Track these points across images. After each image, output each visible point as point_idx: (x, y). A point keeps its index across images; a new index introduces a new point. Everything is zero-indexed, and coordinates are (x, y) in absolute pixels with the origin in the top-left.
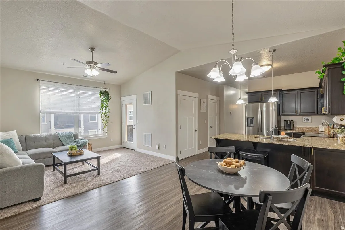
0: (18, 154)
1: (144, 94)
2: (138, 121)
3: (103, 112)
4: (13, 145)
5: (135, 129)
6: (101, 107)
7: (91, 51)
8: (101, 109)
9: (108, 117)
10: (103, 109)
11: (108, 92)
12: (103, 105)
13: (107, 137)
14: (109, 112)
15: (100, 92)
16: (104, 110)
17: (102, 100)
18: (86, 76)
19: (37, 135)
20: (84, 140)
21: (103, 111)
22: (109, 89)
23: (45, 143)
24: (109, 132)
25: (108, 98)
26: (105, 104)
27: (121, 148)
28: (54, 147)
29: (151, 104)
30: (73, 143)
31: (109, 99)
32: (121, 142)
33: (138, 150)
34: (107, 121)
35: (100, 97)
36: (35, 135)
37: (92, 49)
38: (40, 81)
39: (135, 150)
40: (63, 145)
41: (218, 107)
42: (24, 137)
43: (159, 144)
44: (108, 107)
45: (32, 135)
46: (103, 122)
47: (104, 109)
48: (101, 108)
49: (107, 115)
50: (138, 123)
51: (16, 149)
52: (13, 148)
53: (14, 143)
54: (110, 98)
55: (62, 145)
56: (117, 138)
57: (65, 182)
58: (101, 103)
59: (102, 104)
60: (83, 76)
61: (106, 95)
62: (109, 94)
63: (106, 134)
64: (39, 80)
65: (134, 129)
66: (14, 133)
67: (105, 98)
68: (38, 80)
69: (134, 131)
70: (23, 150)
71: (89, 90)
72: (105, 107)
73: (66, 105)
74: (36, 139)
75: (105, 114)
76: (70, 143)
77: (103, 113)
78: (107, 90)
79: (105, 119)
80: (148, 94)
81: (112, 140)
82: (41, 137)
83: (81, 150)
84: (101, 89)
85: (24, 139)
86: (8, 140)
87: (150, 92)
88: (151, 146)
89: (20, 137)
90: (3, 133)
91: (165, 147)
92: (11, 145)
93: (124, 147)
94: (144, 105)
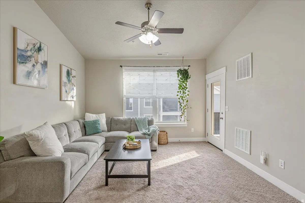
1: (238, 63)
2: (227, 107)
3: (181, 95)
5: (222, 119)
6: (179, 89)
7: (147, 9)
8: (178, 92)
9: (187, 101)
10: (180, 92)
11: (187, 70)
12: (181, 87)
13: (186, 126)
14: (188, 95)
15: (178, 71)
16: (182, 93)
17: (180, 81)
18: (162, 54)
20: (154, 128)
22: (190, 66)
23: (124, 127)
26: (183, 85)
27: (204, 142)
29: (251, 76)
31: (188, 78)
32: (206, 134)
33: (226, 151)
34: (185, 106)
35: (178, 77)
37: (149, 5)
39: (222, 151)
42: (110, 119)
44: (187, 88)
45: (116, 118)
46: (180, 108)
47: (182, 91)
48: (179, 91)
49: (185, 99)
50: (227, 110)
51: (100, 130)
53: (99, 124)
54: (190, 77)
55: (137, 130)
56: (200, 128)
57: (107, 184)
58: (179, 84)
60: (158, 54)
61: (185, 74)
62: (188, 72)
63: (186, 123)
65: (221, 118)
66: (104, 115)
67: (183, 78)
69: (222, 122)
70: (107, 131)
71: (166, 71)
72: (183, 89)
74: (118, 122)
75: (183, 97)
76: (143, 129)
77: (180, 97)
78: (186, 68)
79: (183, 104)
80: (244, 60)
81: (193, 129)
82: (122, 120)
83: (140, 142)
84: (179, 68)
85: (110, 121)
86: (96, 121)
87: (250, 55)
88: (249, 153)
89: (107, 118)
90: (96, 115)
91: (283, 164)
92: (97, 125)
93: (208, 142)
94: (237, 80)
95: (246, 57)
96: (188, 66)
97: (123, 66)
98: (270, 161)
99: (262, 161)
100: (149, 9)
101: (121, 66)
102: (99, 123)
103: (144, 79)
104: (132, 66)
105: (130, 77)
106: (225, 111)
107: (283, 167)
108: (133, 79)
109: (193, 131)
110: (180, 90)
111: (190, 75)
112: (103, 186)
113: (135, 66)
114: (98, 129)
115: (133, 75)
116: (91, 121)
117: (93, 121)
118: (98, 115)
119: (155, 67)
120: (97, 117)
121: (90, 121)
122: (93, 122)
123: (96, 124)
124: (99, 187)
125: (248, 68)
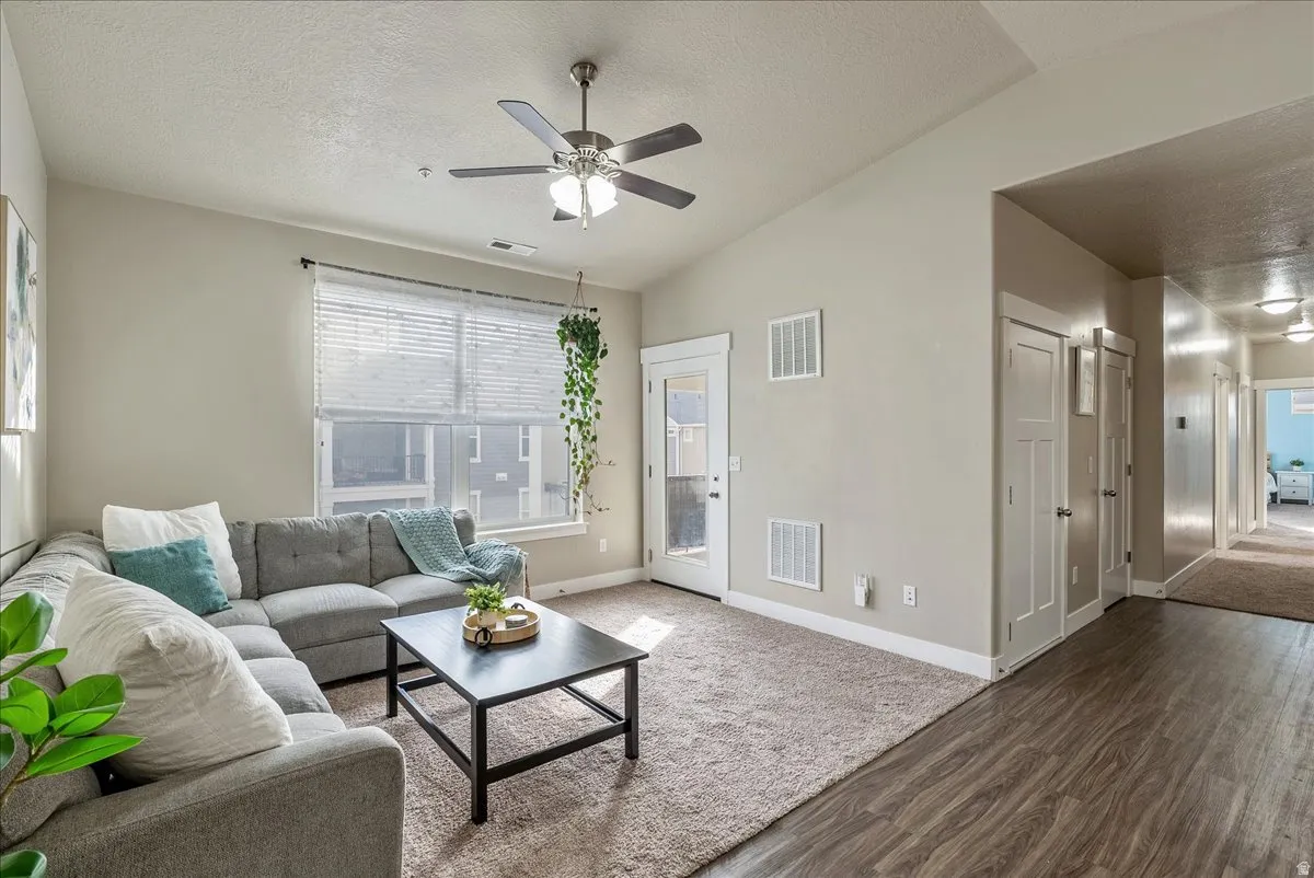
0: (232, 623)
1: (776, 329)
2: (735, 459)
3: (573, 415)
4: (208, 571)
5: (717, 495)
6: (568, 392)
7: (578, 84)
8: (564, 403)
9: (594, 438)
10: (572, 402)
11: (596, 323)
12: (573, 384)
13: (583, 532)
14: (597, 415)
15: (561, 323)
16: (578, 408)
17: (569, 359)
18: (508, 247)
19: (304, 523)
21: (572, 409)
22: (595, 310)
23: (337, 562)
24: (600, 510)
25: (595, 349)
26: (583, 380)
27: (640, 583)
28: (372, 583)
29: (818, 372)
30: (459, 561)
31: (599, 354)
32: (641, 556)
33: (734, 598)
34: (589, 457)
35: (563, 346)
36: (295, 519)
37: (586, 70)
38: (317, 267)
39: (718, 599)
40: (414, 571)
41: (1129, 391)
42: (252, 530)
43: (874, 579)
44: (594, 391)
46: (574, 463)
47: (579, 400)
48: (567, 398)
49: (588, 432)
50: (734, 468)
51: (219, 593)
52: (208, 585)
53: (210, 562)
54: (604, 353)
55: (407, 571)
57: (480, 814)
58: (567, 373)
59: (570, 378)
60: (496, 244)
61: (582, 334)
62: (598, 332)
63: (581, 520)
64: (314, 263)
65: (712, 495)
66: (213, 509)
67: (583, 351)
68: (309, 262)
69: (715, 508)
70: (245, 596)
72: (583, 391)
73: (423, 382)
74: (301, 540)
75: (581, 423)
76: (446, 562)
77: (573, 421)
78: (591, 316)
80: (798, 324)
81: (603, 545)
82: (322, 533)
83: (520, 608)
84: (565, 311)
85: (249, 540)
86: (188, 549)
87: (816, 314)
88: (816, 586)
89: (236, 529)
90: (168, 513)
91: (913, 597)
92: (200, 571)
93: (653, 581)
94: (772, 379)
95: (803, 316)
96: (591, 310)
97: (320, 264)
98: (881, 597)
99: (860, 600)
100: (585, 83)
101: (305, 262)
102: (210, 554)
103: (424, 340)
104: (366, 273)
105: (357, 320)
106: (729, 472)
107: (913, 603)
108: (371, 331)
109: (605, 550)
110: (572, 396)
111: (605, 345)
112: (465, 829)
113: (379, 275)
114: (209, 590)
115: (372, 312)
116: (158, 552)
117: (170, 549)
118: (181, 516)
119: (469, 291)
120: (180, 527)
121: (151, 552)
122: (170, 555)
123: (196, 565)
124: (451, 841)
125: (811, 349)
